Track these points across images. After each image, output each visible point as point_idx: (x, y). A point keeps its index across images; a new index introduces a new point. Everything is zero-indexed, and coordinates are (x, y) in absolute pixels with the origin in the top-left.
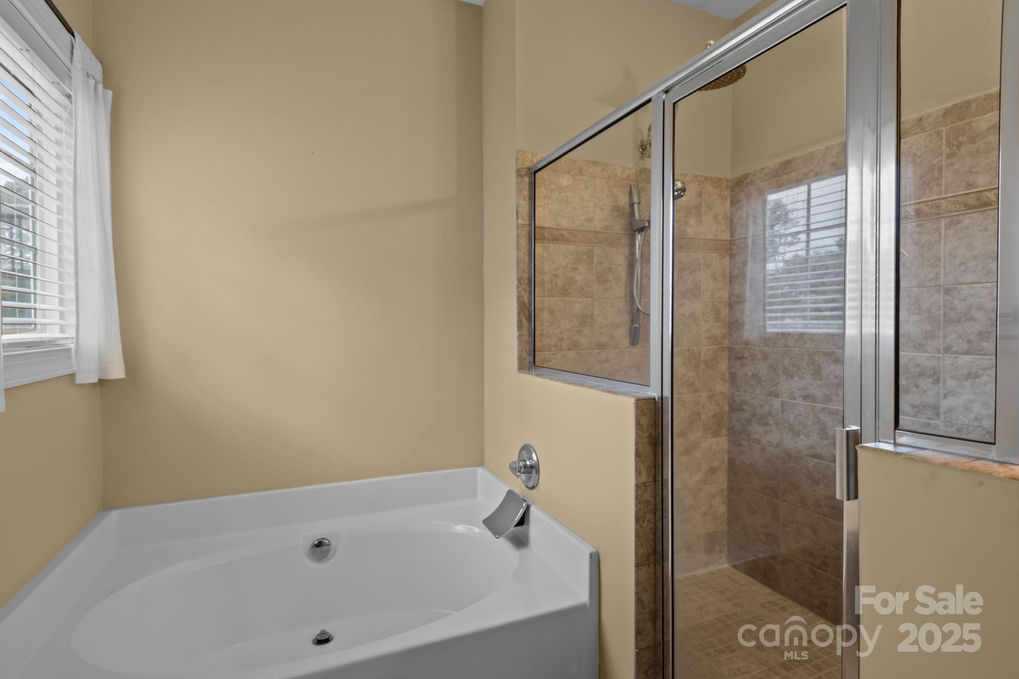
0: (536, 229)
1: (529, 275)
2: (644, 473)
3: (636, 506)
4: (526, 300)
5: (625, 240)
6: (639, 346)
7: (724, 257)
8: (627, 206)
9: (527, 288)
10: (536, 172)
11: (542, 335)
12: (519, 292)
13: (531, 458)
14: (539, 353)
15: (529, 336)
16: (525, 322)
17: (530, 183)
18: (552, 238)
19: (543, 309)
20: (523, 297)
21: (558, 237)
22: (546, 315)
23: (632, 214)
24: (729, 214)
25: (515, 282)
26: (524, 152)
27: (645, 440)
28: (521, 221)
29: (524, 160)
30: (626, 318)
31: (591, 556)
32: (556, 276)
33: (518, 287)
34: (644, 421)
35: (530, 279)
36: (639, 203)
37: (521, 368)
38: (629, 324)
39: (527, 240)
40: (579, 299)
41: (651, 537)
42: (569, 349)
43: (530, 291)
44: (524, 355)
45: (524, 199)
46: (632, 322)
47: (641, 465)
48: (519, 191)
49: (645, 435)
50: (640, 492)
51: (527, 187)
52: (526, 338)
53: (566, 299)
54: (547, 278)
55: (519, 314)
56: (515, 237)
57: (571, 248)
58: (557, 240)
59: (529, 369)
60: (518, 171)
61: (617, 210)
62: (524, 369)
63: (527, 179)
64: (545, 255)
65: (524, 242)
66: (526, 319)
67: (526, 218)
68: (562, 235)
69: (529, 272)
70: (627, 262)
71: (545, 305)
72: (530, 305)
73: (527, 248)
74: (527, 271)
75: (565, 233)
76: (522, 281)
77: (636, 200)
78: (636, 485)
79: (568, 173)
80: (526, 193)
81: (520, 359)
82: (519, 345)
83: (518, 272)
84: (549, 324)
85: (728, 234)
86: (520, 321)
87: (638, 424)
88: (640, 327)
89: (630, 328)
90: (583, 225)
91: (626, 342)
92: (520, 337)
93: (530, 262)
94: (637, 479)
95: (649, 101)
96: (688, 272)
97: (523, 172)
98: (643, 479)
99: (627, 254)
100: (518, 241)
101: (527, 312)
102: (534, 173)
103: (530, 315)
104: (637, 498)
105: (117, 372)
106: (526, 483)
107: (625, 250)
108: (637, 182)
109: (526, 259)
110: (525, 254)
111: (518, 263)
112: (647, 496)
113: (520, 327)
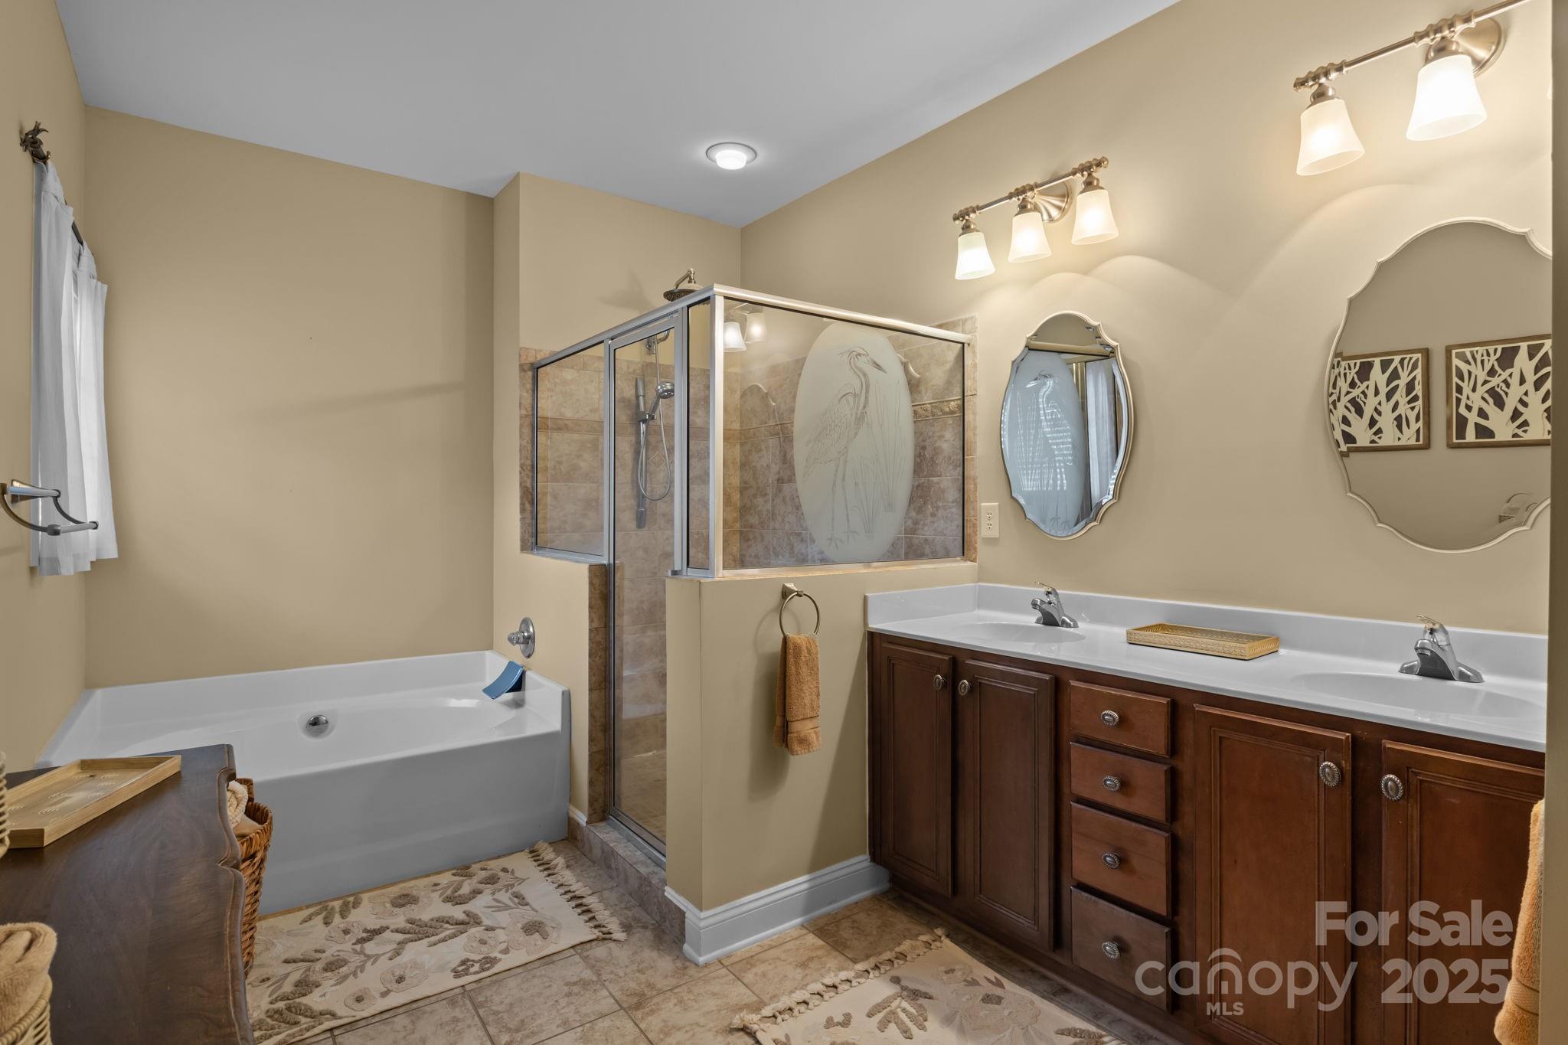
0: (539, 419)
1: (532, 461)
2: (596, 620)
3: (589, 645)
4: (528, 485)
5: (631, 430)
6: (646, 528)
7: (734, 445)
8: (634, 398)
9: (530, 474)
10: (539, 367)
11: (545, 518)
12: (521, 478)
13: (528, 631)
14: (542, 535)
15: (532, 519)
16: (528, 506)
17: (533, 377)
18: (556, 427)
19: (546, 493)
20: (525, 482)
21: (561, 426)
22: (549, 499)
23: (638, 405)
24: (739, 406)
25: (518, 469)
26: (527, 349)
27: (597, 596)
28: (524, 412)
29: (527, 356)
30: (633, 502)
31: (563, 693)
32: (560, 463)
33: (521, 473)
34: (596, 581)
35: (532, 466)
36: (644, 396)
37: (523, 549)
38: (636, 508)
39: (530, 430)
40: (584, 485)
41: (602, 668)
42: (573, 531)
43: (533, 477)
44: (527, 536)
45: (527, 392)
46: (639, 506)
47: (594, 615)
48: (523, 385)
49: (597, 592)
50: (592, 635)
51: (530, 381)
52: (528, 521)
53: (570, 484)
54: (550, 464)
55: (522, 498)
56: (518, 427)
57: (576, 437)
58: (560, 429)
59: (532, 550)
60: (521, 366)
61: (623, 402)
62: (526, 549)
63: (530, 374)
64: (549, 443)
65: (527, 431)
66: (529, 503)
67: (529, 409)
68: (566, 424)
69: (532, 458)
70: (633, 450)
71: (549, 490)
72: (533, 487)
73: (530, 436)
74: (530, 458)
75: (569, 423)
76: (525, 468)
77: (641, 392)
78: (590, 629)
79: (572, 368)
80: (529, 386)
81: (523, 540)
82: (522, 528)
83: (520, 459)
84: (552, 508)
85: (739, 424)
86: (522, 504)
87: (591, 583)
88: (646, 511)
89: (637, 511)
90: (586, 416)
91: (633, 525)
92: (522, 519)
93: (532, 452)
94: (590, 625)
95: (602, 342)
96: (696, 460)
97: (526, 368)
98: (596, 624)
99: (633, 442)
100: (520, 431)
101: (530, 496)
102: (536, 368)
103: (533, 499)
104: (590, 639)
105: (111, 552)
106: (523, 652)
107: (633, 439)
108: (644, 375)
109: (529, 447)
110: (528, 442)
111: (521, 450)
112: (599, 638)
113: (523, 510)
